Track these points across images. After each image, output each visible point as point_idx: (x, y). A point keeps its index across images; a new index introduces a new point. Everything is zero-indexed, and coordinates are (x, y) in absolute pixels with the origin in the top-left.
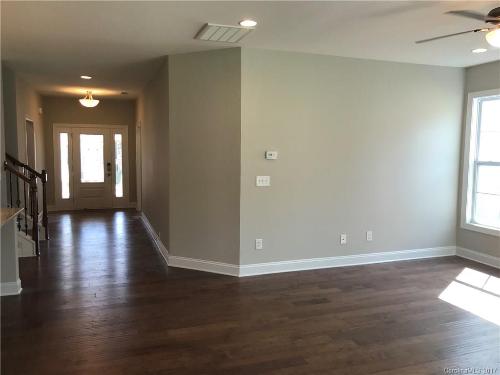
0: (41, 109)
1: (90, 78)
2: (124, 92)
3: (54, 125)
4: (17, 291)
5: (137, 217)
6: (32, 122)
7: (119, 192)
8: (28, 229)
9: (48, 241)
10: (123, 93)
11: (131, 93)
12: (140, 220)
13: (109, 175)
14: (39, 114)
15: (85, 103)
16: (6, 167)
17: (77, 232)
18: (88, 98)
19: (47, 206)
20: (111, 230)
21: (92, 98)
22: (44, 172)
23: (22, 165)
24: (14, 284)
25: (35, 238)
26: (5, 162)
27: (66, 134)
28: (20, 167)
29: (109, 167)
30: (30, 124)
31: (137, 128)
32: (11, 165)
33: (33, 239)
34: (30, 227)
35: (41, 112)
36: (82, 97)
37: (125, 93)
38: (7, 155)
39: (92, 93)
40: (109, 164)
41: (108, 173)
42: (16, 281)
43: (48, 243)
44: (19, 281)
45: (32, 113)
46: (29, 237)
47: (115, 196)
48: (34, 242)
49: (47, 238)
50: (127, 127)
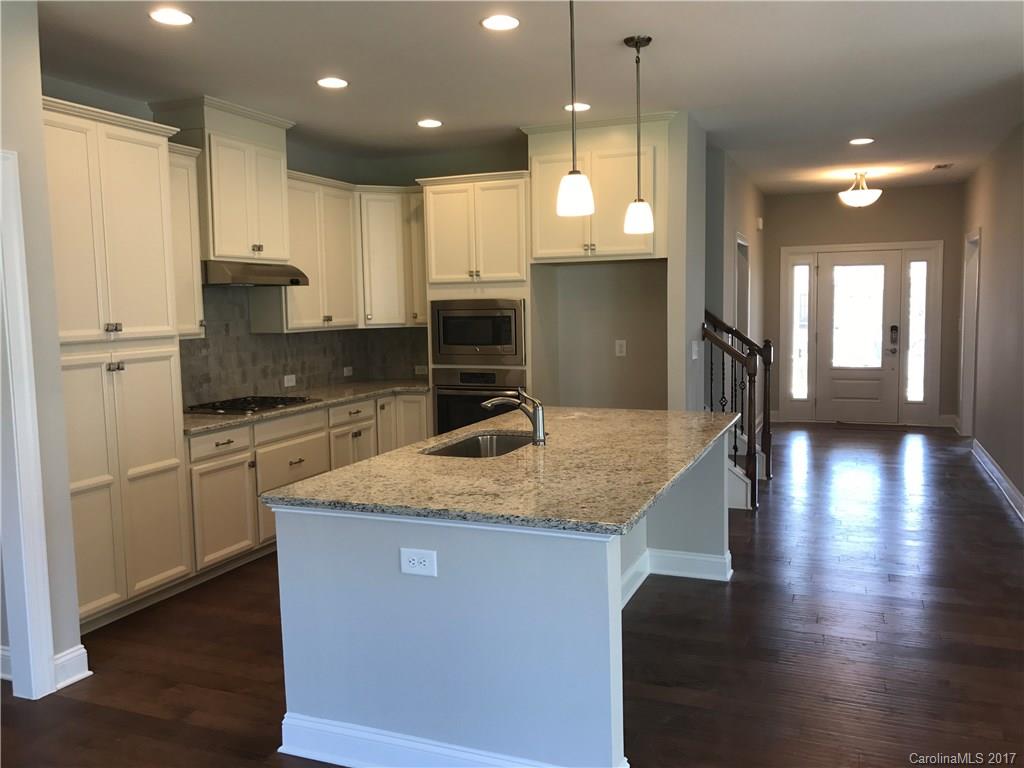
0: (761, 220)
1: (869, 141)
2: (941, 163)
3: (783, 249)
4: (725, 575)
5: (961, 450)
6: (746, 247)
7: (915, 391)
8: (738, 453)
9: (771, 482)
10: (939, 167)
11: (959, 163)
12: (968, 457)
13: (894, 352)
14: (758, 230)
15: (851, 199)
16: (705, 335)
17: (819, 468)
18: (857, 188)
19: (772, 412)
20: (892, 474)
21: (865, 186)
22: (767, 344)
23: (729, 330)
24: (719, 560)
25: (750, 474)
26: (704, 325)
27: (807, 268)
28: (725, 333)
29: (895, 335)
30: (742, 249)
31: (967, 244)
32: (711, 330)
33: (747, 475)
34: (743, 451)
35: (761, 227)
36: (845, 187)
37: (945, 166)
38: (707, 313)
39: (867, 176)
40: (894, 329)
41: (892, 347)
42: (723, 554)
43: (771, 486)
44: (728, 556)
45: (746, 228)
46: (739, 471)
47: (906, 398)
48: (749, 481)
49: (768, 475)
50: (940, 244)
